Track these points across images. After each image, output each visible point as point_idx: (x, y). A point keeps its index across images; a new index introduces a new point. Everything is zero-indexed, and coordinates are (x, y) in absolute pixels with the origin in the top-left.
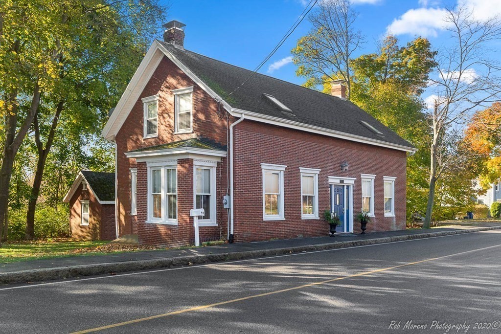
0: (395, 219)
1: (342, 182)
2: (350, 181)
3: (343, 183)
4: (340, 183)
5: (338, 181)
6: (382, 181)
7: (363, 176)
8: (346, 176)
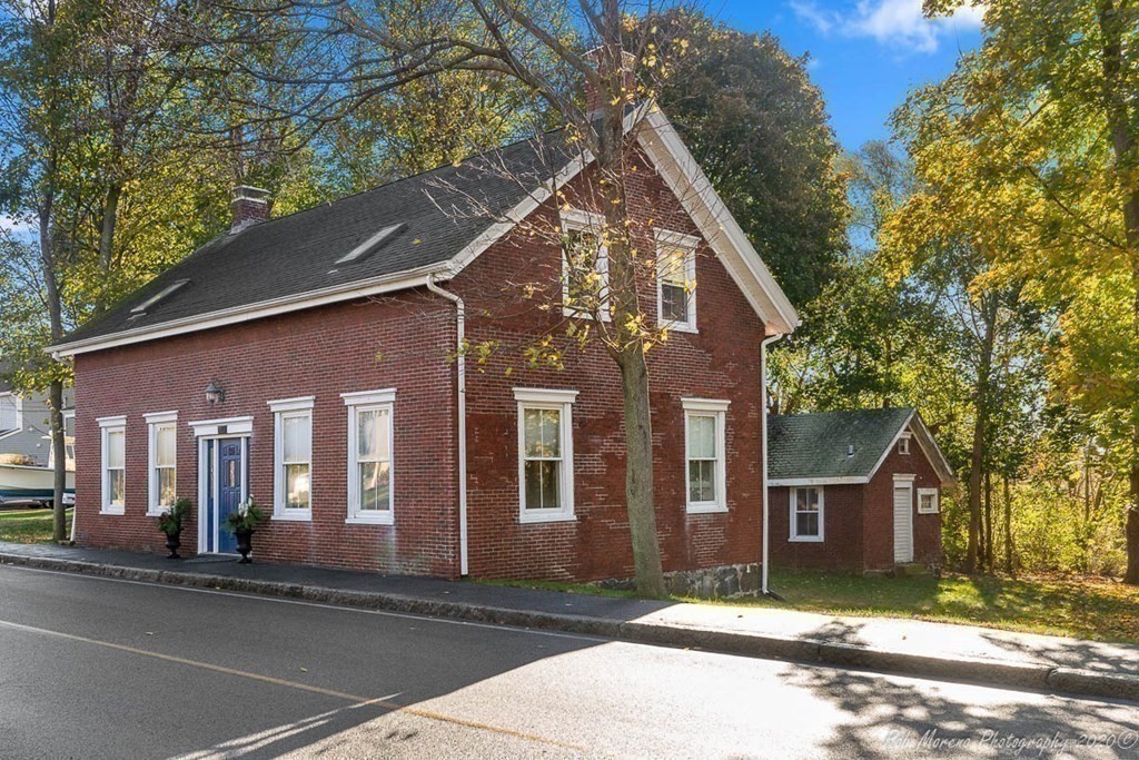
0: (393, 533)
1: (223, 430)
2: (241, 426)
3: (226, 433)
4: (220, 433)
5: (215, 430)
6: (343, 411)
7: (275, 406)
8: (232, 415)
